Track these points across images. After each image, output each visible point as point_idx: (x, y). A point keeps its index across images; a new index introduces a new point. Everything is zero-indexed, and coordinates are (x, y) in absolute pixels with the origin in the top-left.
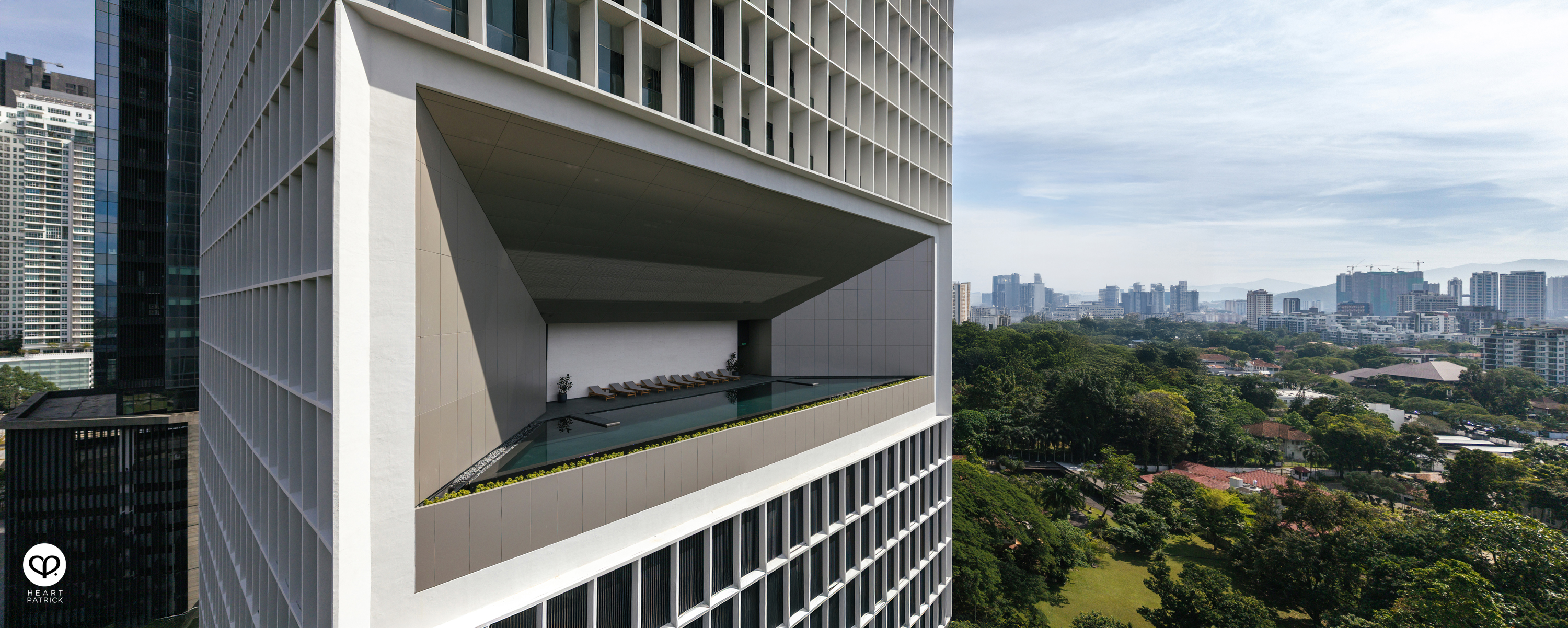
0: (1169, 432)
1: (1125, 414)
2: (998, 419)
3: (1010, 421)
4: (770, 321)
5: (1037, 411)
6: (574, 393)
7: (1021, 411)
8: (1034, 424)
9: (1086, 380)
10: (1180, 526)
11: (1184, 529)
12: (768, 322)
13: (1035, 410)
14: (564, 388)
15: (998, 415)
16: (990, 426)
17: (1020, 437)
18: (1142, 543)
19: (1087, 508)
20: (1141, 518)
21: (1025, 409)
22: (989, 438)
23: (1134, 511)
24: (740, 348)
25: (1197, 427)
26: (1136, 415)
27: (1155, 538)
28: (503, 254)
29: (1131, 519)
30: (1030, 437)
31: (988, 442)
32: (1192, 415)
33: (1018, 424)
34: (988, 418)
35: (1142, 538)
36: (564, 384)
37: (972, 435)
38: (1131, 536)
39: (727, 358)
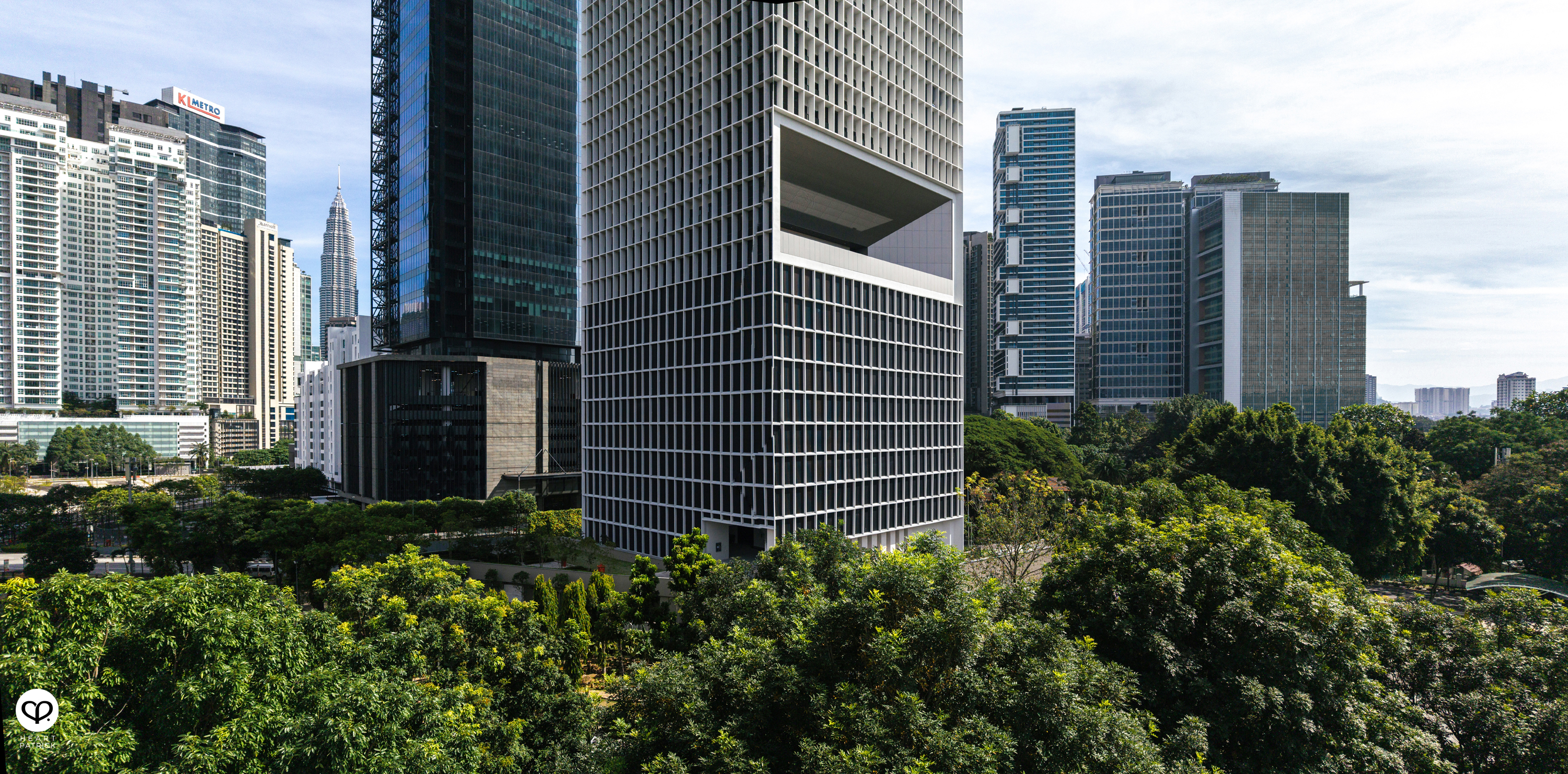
4: (867, 248)
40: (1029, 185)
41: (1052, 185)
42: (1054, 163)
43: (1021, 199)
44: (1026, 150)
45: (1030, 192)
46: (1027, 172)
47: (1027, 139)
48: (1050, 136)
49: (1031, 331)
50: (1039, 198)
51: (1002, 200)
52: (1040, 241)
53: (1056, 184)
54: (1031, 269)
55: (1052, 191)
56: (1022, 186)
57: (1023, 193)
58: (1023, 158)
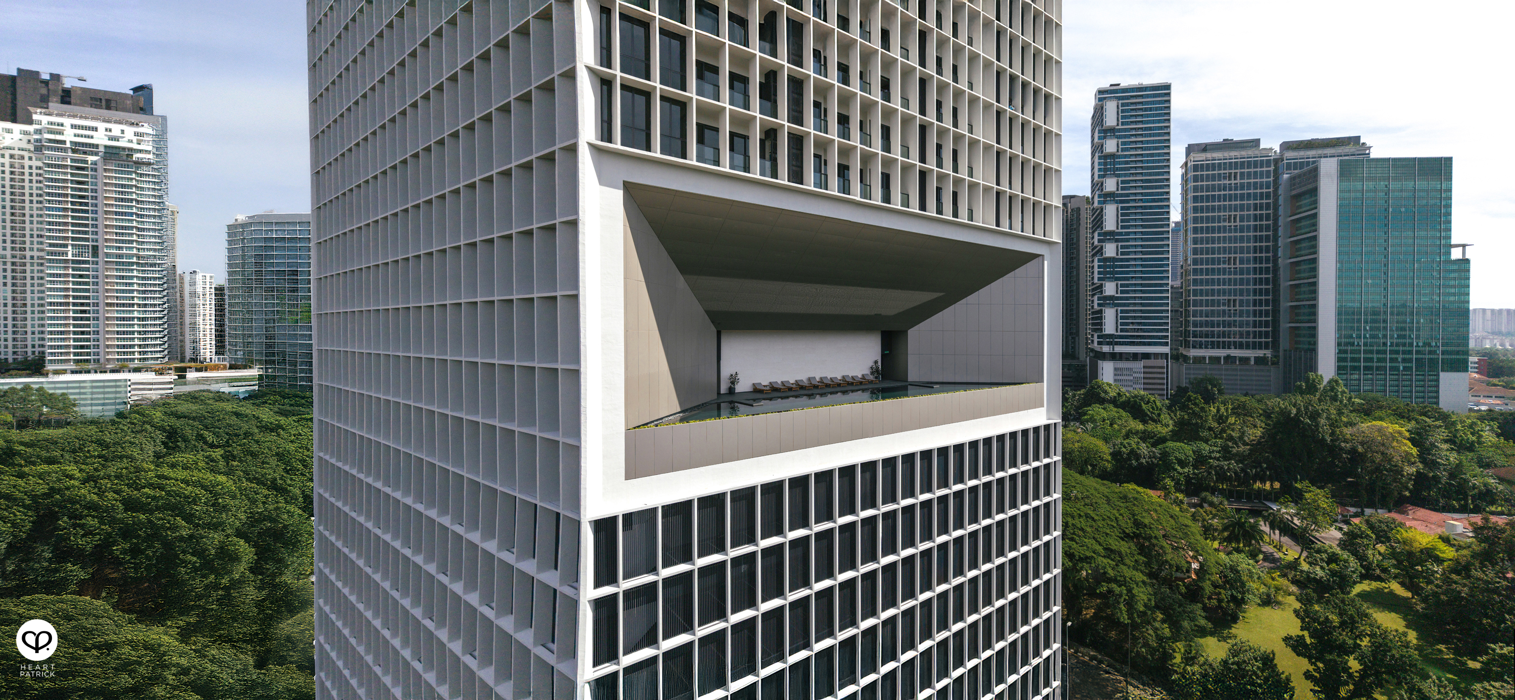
0: (1390, 470)
1: (1341, 449)
2: (1205, 453)
3: (1218, 455)
4: (907, 331)
5: (1248, 444)
6: (740, 388)
7: (1230, 444)
8: (1240, 458)
9: (1299, 410)
10: (1378, 572)
11: (1382, 575)
12: (905, 333)
13: (1245, 444)
14: (733, 383)
15: (1205, 448)
16: (1196, 460)
17: (1225, 473)
18: (1328, 585)
19: (1284, 550)
20: (1333, 558)
21: (1236, 444)
22: (1194, 473)
23: (1326, 551)
24: (883, 356)
25: (1421, 466)
26: (1353, 451)
27: (1343, 582)
28: (681, 278)
29: (1322, 559)
30: (1236, 473)
31: (1192, 478)
32: (1415, 451)
33: (1225, 458)
34: (1194, 452)
35: (1329, 580)
36: (733, 380)
37: (1176, 470)
38: (1318, 577)
39: (871, 363)
40: (1125, 156)
41: (1148, 155)
42: (1150, 135)
43: (1117, 169)
44: (1123, 124)
45: (1127, 162)
46: (1124, 143)
47: (1122, 113)
48: (1146, 110)
49: (1127, 292)
50: (1136, 168)
51: (1100, 170)
52: (1136, 207)
53: (1152, 155)
54: (1128, 234)
55: (1148, 161)
56: (1119, 157)
57: (1120, 163)
58: (1120, 130)
